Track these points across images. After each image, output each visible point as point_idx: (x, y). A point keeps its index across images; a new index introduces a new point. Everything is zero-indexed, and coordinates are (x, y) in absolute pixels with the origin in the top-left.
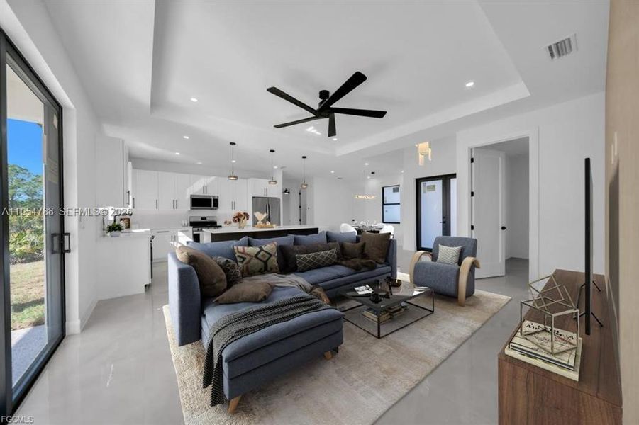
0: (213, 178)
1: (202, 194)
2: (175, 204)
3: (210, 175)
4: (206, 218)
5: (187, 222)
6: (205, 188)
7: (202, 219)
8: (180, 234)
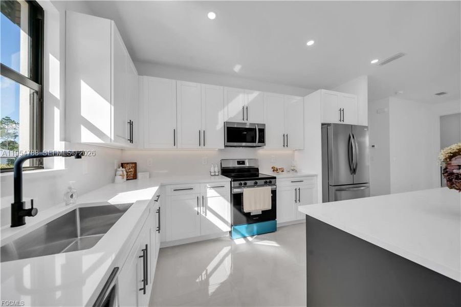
0: (255, 94)
1: (241, 121)
2: (202, 138)
3: (252, 88)
4: (243, 163)
5: (217, 169)
6: (245, 110)
7: (239, 163)
8: (211, 193)
